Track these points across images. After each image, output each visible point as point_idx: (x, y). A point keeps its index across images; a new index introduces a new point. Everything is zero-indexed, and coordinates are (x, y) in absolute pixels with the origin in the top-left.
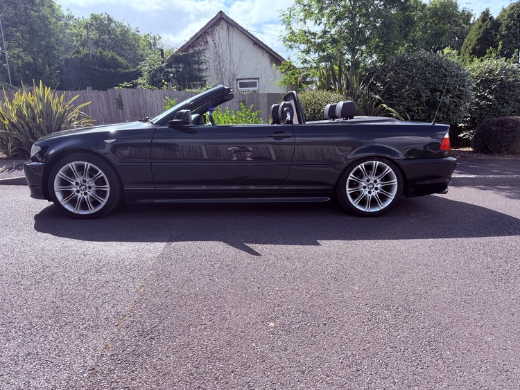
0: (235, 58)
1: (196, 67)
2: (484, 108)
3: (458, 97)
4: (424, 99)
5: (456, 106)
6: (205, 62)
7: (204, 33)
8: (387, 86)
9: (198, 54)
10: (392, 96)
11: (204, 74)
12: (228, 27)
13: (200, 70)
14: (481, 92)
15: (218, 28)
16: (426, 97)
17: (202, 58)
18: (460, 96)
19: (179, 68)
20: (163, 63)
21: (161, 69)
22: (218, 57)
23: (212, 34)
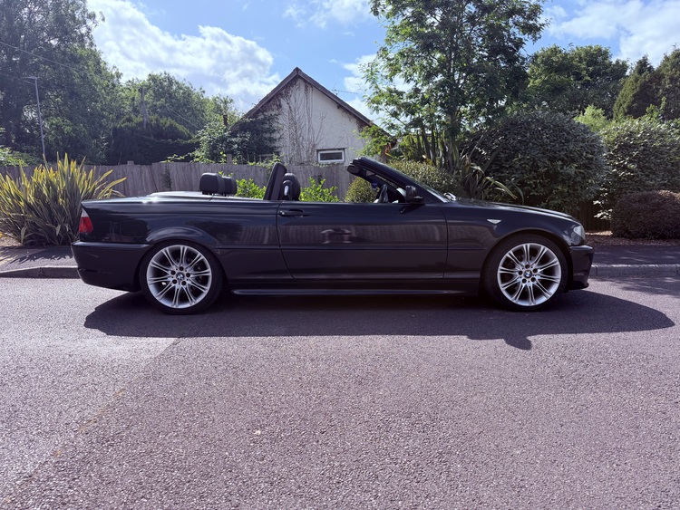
0: (315, 124)
1: (267, 135)
2: (624, 180)
3: (586, 167)
4: (543, 170)
5: (584, 178)
6: (279, 130)
7: (277, 95)
8: (494, 154)
9: (269, 120)
10: (502, 167)
11: (277, 144)
12: (306, 87)
13: (272, 140)
14: (619, 161)
15: (294, 89)
16: (545, 167)
17: (275, 125)
18: (589, 165)
19: (245, 137)
20: (225, 131)
21: (223, 139)
22: (294, 123)
23: (287, 96)
